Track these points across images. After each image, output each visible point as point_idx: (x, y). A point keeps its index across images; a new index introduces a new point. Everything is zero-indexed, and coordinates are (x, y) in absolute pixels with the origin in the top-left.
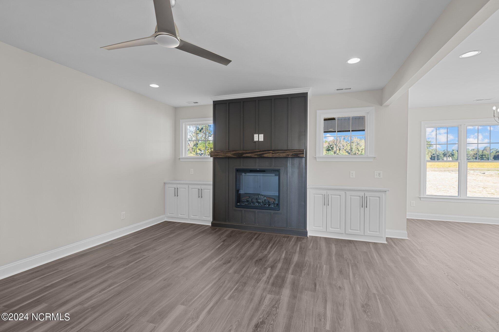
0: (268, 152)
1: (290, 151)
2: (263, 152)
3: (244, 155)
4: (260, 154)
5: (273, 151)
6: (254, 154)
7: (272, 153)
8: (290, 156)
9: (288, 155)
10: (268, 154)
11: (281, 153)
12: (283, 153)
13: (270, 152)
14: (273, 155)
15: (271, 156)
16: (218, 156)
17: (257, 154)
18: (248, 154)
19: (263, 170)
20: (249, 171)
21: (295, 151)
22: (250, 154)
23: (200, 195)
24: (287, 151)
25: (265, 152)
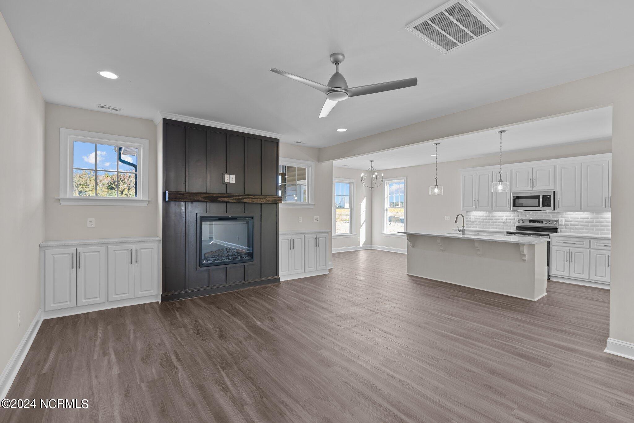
0: (248, 197)
1: (270, 197)
2: (242, 197)
3: (219, 199)
4: (240, 199)
5: (253, 196)
6: (232, 198)
7: (253, 198)
8: (270, 202)
9: (268, 201)
10: (248, 199)
11: (261, 198)
12: (263, 199)
13: (250, 197)
14: (254, 200)
15: (251, 202)
16: (181, 199)
17: (235, 199)
18: (225, 199)
19: (236, 217)
20: (218, 219)
21: (274, 198)
22: (228, 199)
23: (134, 257)
24: (267, 197)
25: (244, 197)
